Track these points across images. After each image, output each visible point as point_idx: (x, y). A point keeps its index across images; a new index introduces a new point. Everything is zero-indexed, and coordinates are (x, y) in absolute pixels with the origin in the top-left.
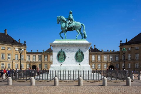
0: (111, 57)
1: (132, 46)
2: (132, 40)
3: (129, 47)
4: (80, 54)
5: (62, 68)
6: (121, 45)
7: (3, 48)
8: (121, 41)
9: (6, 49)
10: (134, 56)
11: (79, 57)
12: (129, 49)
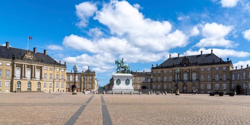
0: (144, 78)
1: (161, 70)
2: (161, 65)
3: (159, 71)
4: (128, 81)
5: (118, 88)
6: (153, 68)
7: (46, 69)
8: (152, 65)
9: (49, 69)
10: (163, 79)
11: (127, 83)
12: (159, 72)
